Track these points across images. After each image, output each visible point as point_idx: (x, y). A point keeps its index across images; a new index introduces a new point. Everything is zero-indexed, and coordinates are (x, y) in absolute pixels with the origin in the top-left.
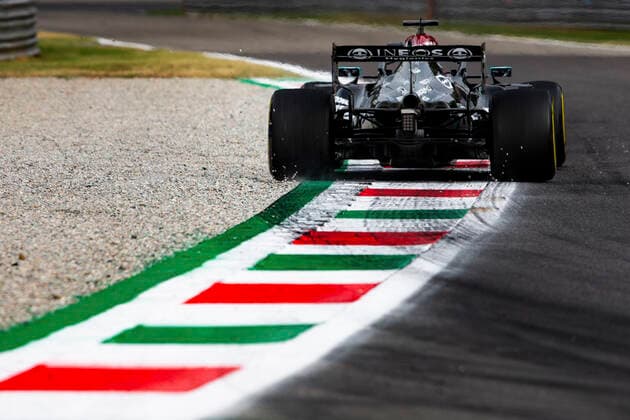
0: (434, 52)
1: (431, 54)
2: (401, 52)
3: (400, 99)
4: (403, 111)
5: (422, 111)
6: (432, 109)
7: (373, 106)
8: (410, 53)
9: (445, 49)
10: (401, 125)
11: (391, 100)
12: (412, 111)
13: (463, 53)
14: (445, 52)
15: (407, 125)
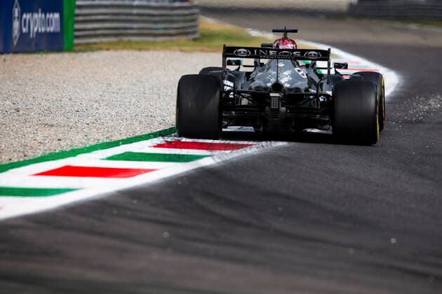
0: (295, 53)
1: (293, 55)
2: (271, 52)
3: (269, 85)
4: (272, 95)
5: (285, 94)
6: (292, 92)
7: (250, 89)
8: (278, 53)
9: (303, 51)
10: (269, 104)
11: (263, 85)
12: (277, 95)
13: (315, 55)
14: (302, 54)
15: (274, 105)
